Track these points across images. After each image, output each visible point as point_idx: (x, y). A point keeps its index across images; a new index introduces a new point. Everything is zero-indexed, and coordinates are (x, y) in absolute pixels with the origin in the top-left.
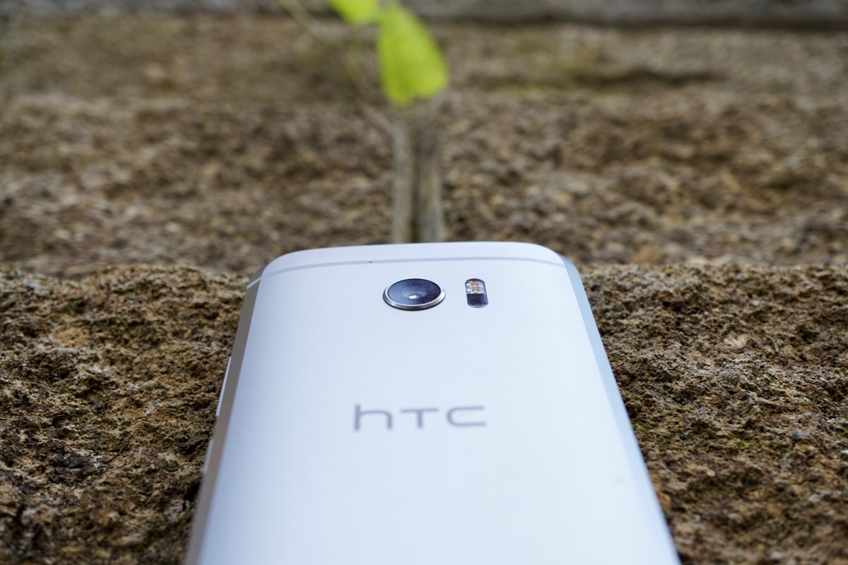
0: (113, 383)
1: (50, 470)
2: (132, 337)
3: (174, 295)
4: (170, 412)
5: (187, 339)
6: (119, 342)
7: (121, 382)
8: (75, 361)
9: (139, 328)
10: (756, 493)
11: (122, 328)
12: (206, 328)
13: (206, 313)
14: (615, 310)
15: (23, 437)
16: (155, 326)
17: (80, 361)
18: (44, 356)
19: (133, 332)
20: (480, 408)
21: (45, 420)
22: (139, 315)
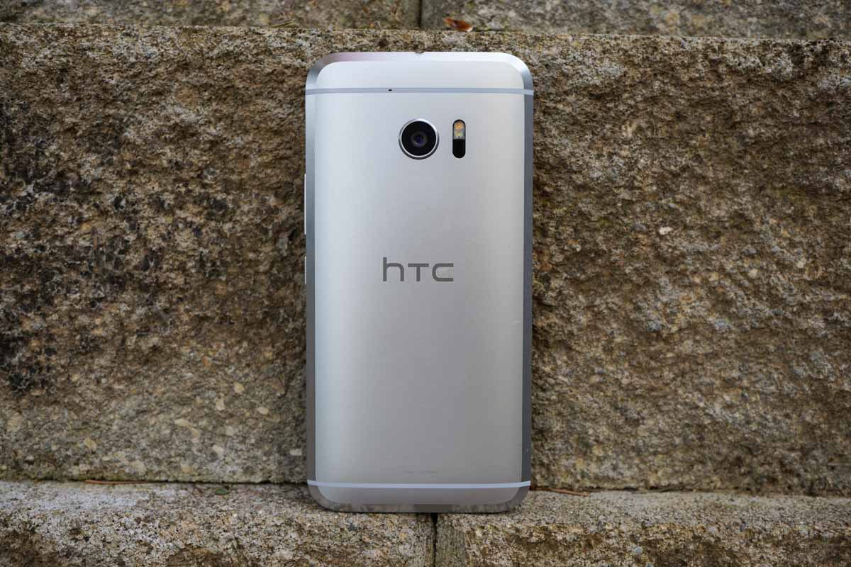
0: (225, 139)
1: (206, 212)
2: (228, 95)
3: (250, 62)
4: (266, 165)
5: (265, 99)
6: (220, 99)
7: (230, 137)
8: (197, 126)
9: (231, 90)
10: (600, 260)
11: (220, 92)
12: (277, 91)
13: (277, 78)
14: (557, 94)
15: (183, 190)
16: (242, 91)
17: (201, 125)
18: (176, 124)
19: (228, 92)
20: (451, 265)
21: (192, 174)
22: (230, 81)
